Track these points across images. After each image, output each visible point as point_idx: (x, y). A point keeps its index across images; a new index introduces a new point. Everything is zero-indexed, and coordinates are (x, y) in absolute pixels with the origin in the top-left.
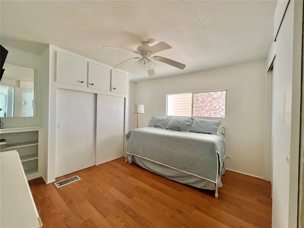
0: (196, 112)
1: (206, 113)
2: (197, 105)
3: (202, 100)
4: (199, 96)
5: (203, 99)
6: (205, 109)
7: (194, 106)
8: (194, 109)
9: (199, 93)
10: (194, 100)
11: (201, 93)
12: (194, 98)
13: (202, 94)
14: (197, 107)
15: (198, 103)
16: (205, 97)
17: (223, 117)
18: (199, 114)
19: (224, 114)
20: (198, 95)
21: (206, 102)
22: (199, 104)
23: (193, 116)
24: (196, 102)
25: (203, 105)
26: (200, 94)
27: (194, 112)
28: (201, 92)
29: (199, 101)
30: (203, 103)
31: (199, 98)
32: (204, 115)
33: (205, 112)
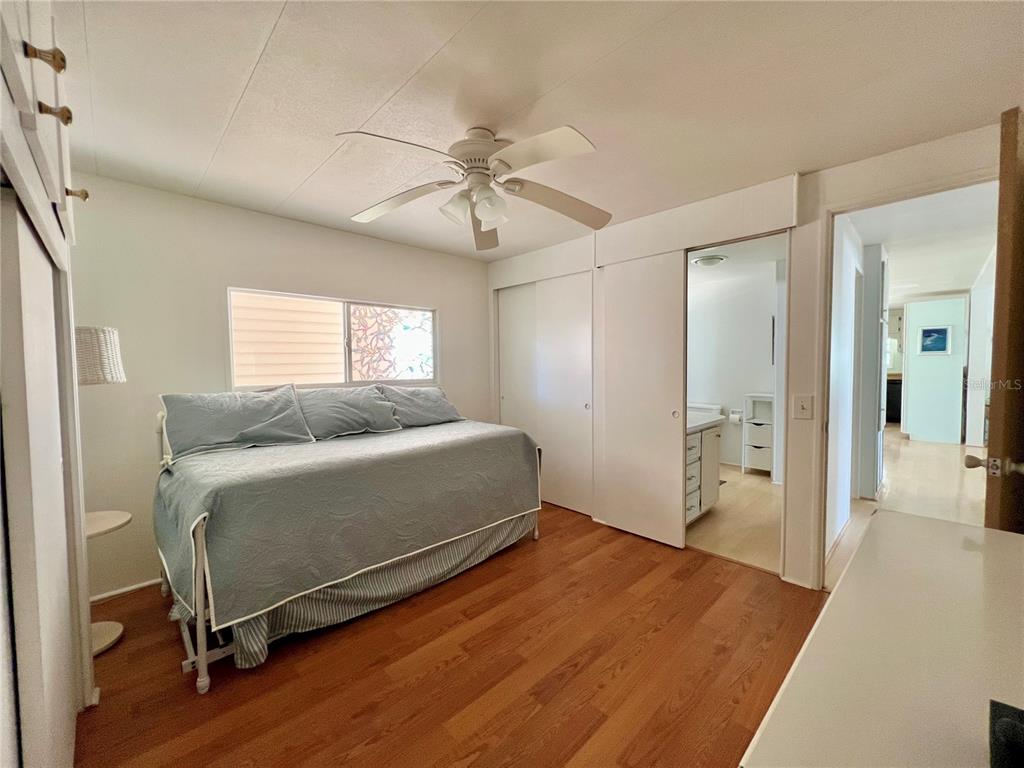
0: (363, 366)
1: (391, 369)
2: (363, 344)
3: (379, 329)
4: (369, 315)
5: (381, 328)
6: (387, 357)
7: (354, 346)
8: (355, 357)
9: (368, 304)
10: (353, 326)
11: (376, 308)
12: (353, 320)
13: (378, 309)
14: (363, 351)
15: (366, 338)
16: (386, 321)
17: (428, 377)
18: (371, 373)
19: (432, 370)
20: (366, 313)
21: (389, 337)
22: (369, 341)
23: (354, 380)
24: (360, 333)
25: (380, 344)
26: (372, 308)
27: (356, 366)
28: (373, 305)
29: (369, 332)
30: (382, 340)
31: (370, 322)
32: (384, 375)
33: (390, 366)
